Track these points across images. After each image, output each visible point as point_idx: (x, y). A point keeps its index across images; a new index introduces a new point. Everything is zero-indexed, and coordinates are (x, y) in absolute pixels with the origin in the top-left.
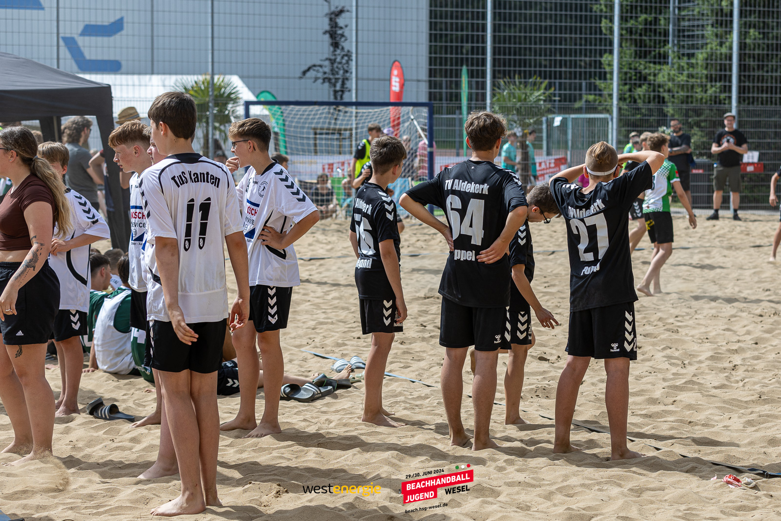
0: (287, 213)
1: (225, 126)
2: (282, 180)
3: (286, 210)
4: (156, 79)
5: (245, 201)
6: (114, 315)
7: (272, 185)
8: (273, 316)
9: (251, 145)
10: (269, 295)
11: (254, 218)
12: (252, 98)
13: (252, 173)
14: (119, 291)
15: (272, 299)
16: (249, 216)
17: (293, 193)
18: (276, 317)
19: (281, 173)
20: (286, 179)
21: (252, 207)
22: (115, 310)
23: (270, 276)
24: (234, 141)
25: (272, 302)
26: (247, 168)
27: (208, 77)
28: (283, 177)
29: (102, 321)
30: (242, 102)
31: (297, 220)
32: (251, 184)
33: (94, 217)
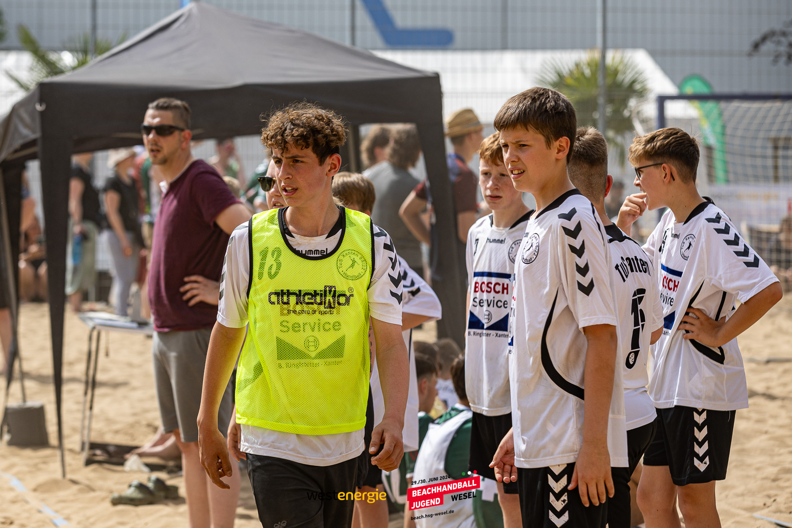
0: (727, 287)
1: (624, 138)
2: (719, 231)
3: (726, 282)
4: (509, 60)
5: (660, 267)
6: (444, 452)
7: (703, 239)
8: (701, 459)
9: (668, 171)
10: (696, 424)
11: (673, 295)
12: (669, 89)
13: (670, 220)
14: (453, 413)
15: (700, 429)
16: (666, 291)
17: (738, 254)
18: (707, 460)
19: (718, 219)
20: (726, 230)
21: (670, 276)
22: (447, 444)
23: (696, 392)
24: (637, 166)
25: (701, 435)
26: (662, 212)
27: (597, 55)
28: (721, 225)
29: (426, 462)
30: (652, 96)
31: (744, 297)
32: (669, 239)
33: (413, 284)
